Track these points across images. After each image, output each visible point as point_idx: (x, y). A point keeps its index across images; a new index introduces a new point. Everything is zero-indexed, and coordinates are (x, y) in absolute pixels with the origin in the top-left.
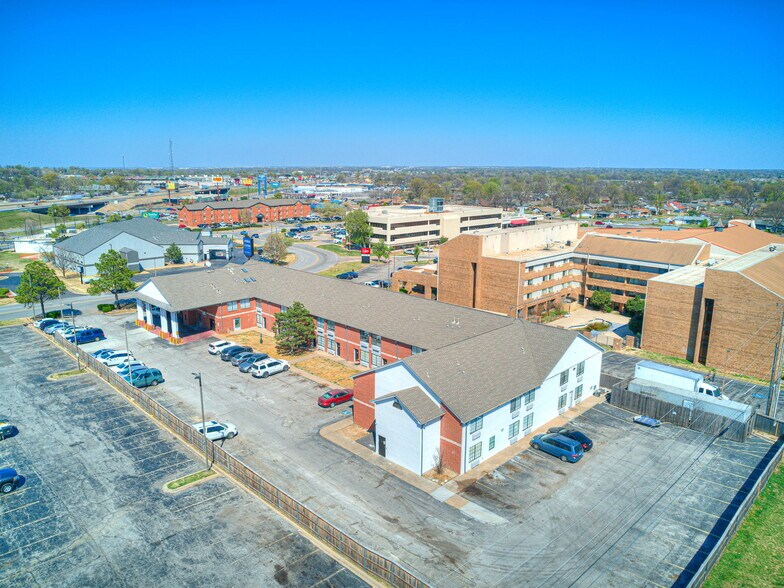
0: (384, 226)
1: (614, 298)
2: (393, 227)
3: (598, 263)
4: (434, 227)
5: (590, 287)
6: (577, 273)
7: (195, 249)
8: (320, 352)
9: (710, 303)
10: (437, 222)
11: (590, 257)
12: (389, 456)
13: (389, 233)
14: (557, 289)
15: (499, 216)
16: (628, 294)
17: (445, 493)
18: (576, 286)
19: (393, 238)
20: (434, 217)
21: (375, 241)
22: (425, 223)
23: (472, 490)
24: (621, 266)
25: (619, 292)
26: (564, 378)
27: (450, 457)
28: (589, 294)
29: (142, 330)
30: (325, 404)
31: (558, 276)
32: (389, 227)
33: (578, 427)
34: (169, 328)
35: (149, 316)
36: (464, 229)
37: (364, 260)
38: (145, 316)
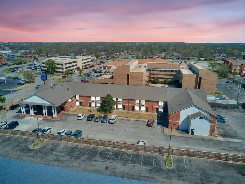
0: (62, 65)
2: (66, 64)
3: (154, 71)
5: (152, 78)
6: (148, 74)
9: (200, 78)
10: (75, 62)
11: (152, 69)
13: (64, 66)
15: (90, 58)
16: (163, 78)
18: (148, 77)
19: (66, 68)
21: (58, 70)
22: (73, 62)
29: (28, 118)
30: (149, 126)
32: (64, 64)
34: (50, 114)
35: (32, 111)
36: (83, 63)
37: (64, 77)
38: (28, 112)
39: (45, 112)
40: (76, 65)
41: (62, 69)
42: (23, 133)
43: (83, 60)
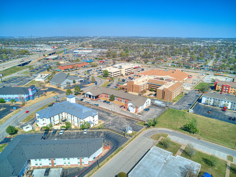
0: (111, 73)
1: (153, 89)
2: (113, 73)
3: (151, 84)
4: (120, 72)
6: (148, 85)
7: (77, 80)
8: (115, 100)
9: (164, 92)
10: (121, 71)
12: (130, 111)
13: (112, 74)
14: (145, 88)
17: (136, 114)
18: (148, 87)
19: (113, 75)
20: (120, 70)
21: (109, 76)
22: (119, 71)
23: (139, 114)
24: (154, 85)
25: (154, 89)
26: (147, 103)
27: (136, 111)
28: (150, 89)
29: (86, 98)
30: (120, 107)
31: (145, 86)
33: (148, 108)
34: (93, 98)
35: (88, 96)
36: (126, 72)
37: (110, 81)
38: (87, 96)
39: (92, 97)
40: (121, 73)
41: (111, 75)
42: (84, 102)
43: (126, 70)
